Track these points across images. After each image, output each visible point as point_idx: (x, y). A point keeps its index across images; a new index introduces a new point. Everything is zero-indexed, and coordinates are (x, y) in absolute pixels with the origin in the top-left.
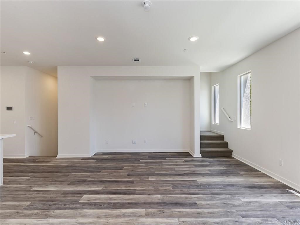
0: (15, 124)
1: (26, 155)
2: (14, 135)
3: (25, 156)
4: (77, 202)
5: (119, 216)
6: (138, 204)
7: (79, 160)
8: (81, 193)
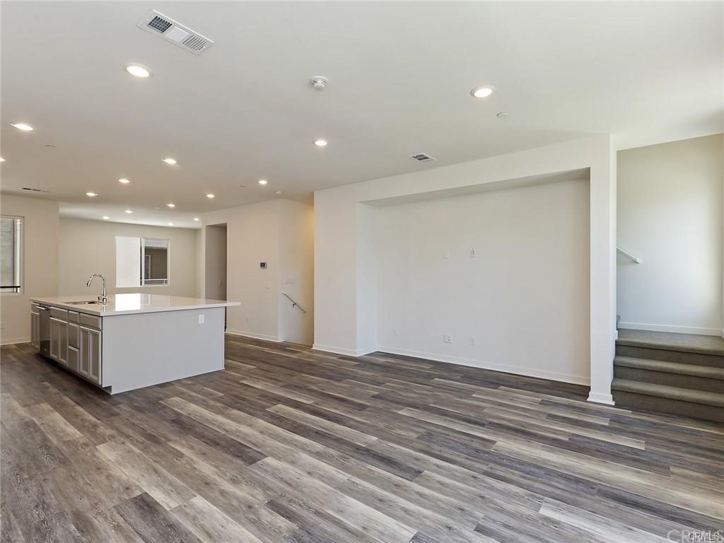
0: (268, 289)
1: (280, 339)
2: (239, 304)
3: (277, 339)
4: (263, 408)
5: (284, 440)
6: (329, 438)
7: (335, 358)
8: (279, 400)
